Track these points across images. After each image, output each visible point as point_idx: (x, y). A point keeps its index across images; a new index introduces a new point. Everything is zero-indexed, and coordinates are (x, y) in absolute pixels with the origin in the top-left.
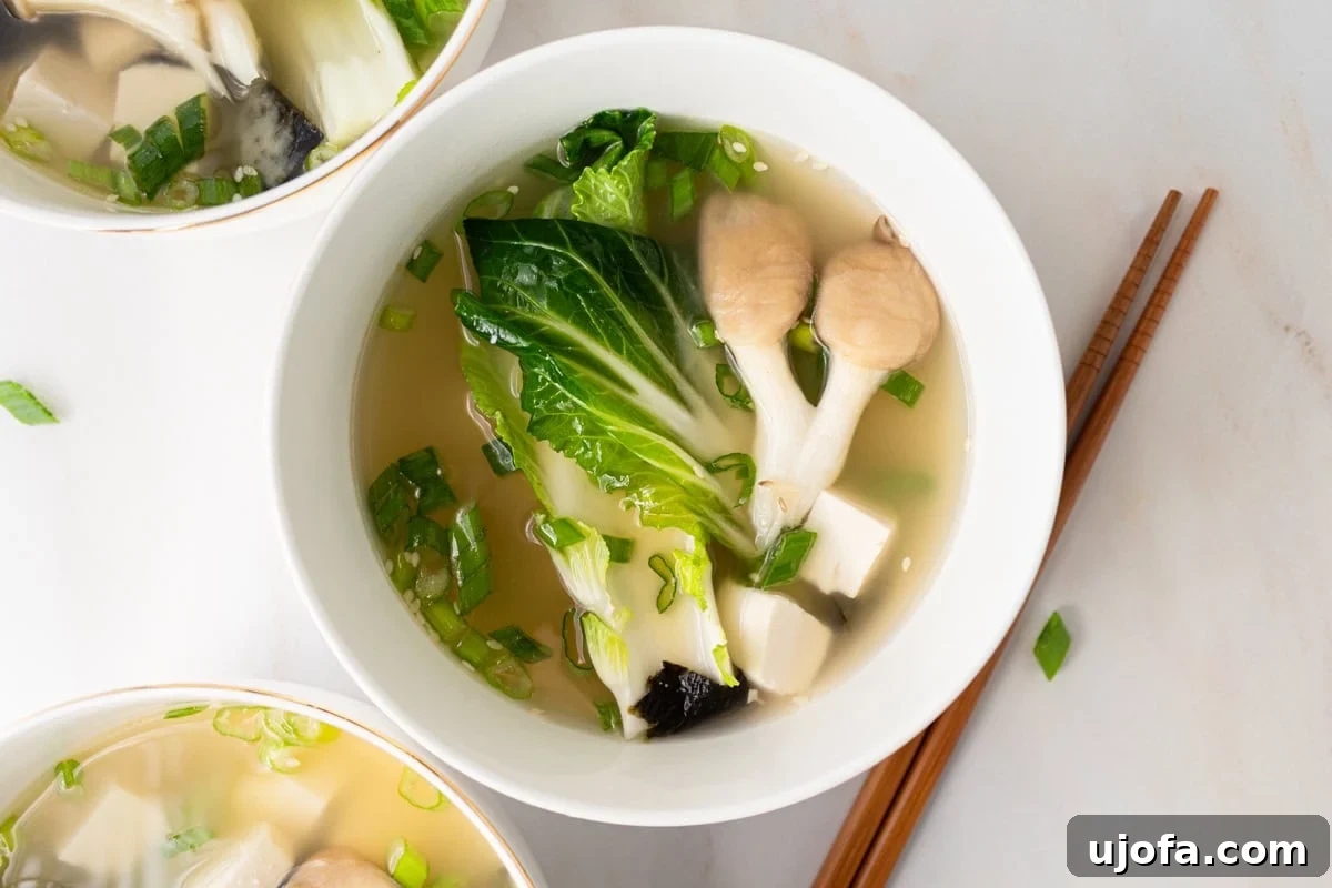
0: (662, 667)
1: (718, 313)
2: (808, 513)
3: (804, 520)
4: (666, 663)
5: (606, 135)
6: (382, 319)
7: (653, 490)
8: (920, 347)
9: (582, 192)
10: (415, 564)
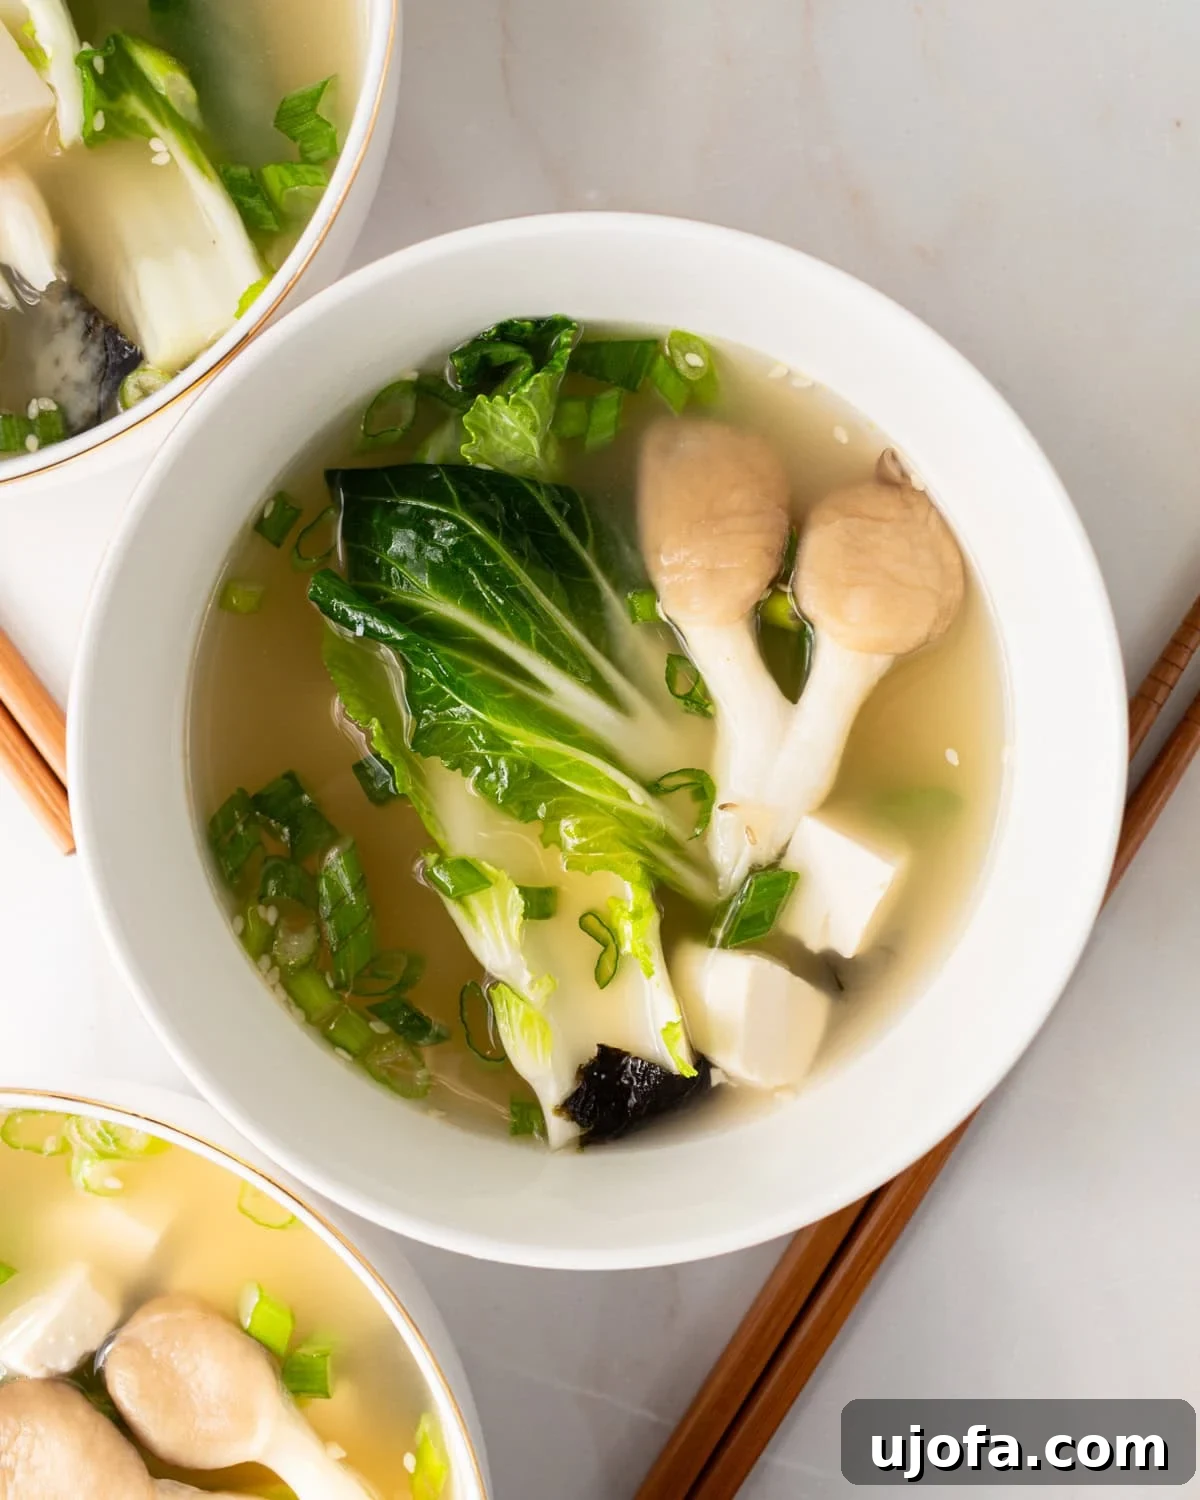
0: (596, 1050)
1: (663, 581)
2: (787, 845)
3: (781, 855)
4: (602, 1047)
5: (511, 352)
6: (223, 598)
7: (578, 821)
8: (935, 622)
9: (475, 428)
10: (272, 923)
